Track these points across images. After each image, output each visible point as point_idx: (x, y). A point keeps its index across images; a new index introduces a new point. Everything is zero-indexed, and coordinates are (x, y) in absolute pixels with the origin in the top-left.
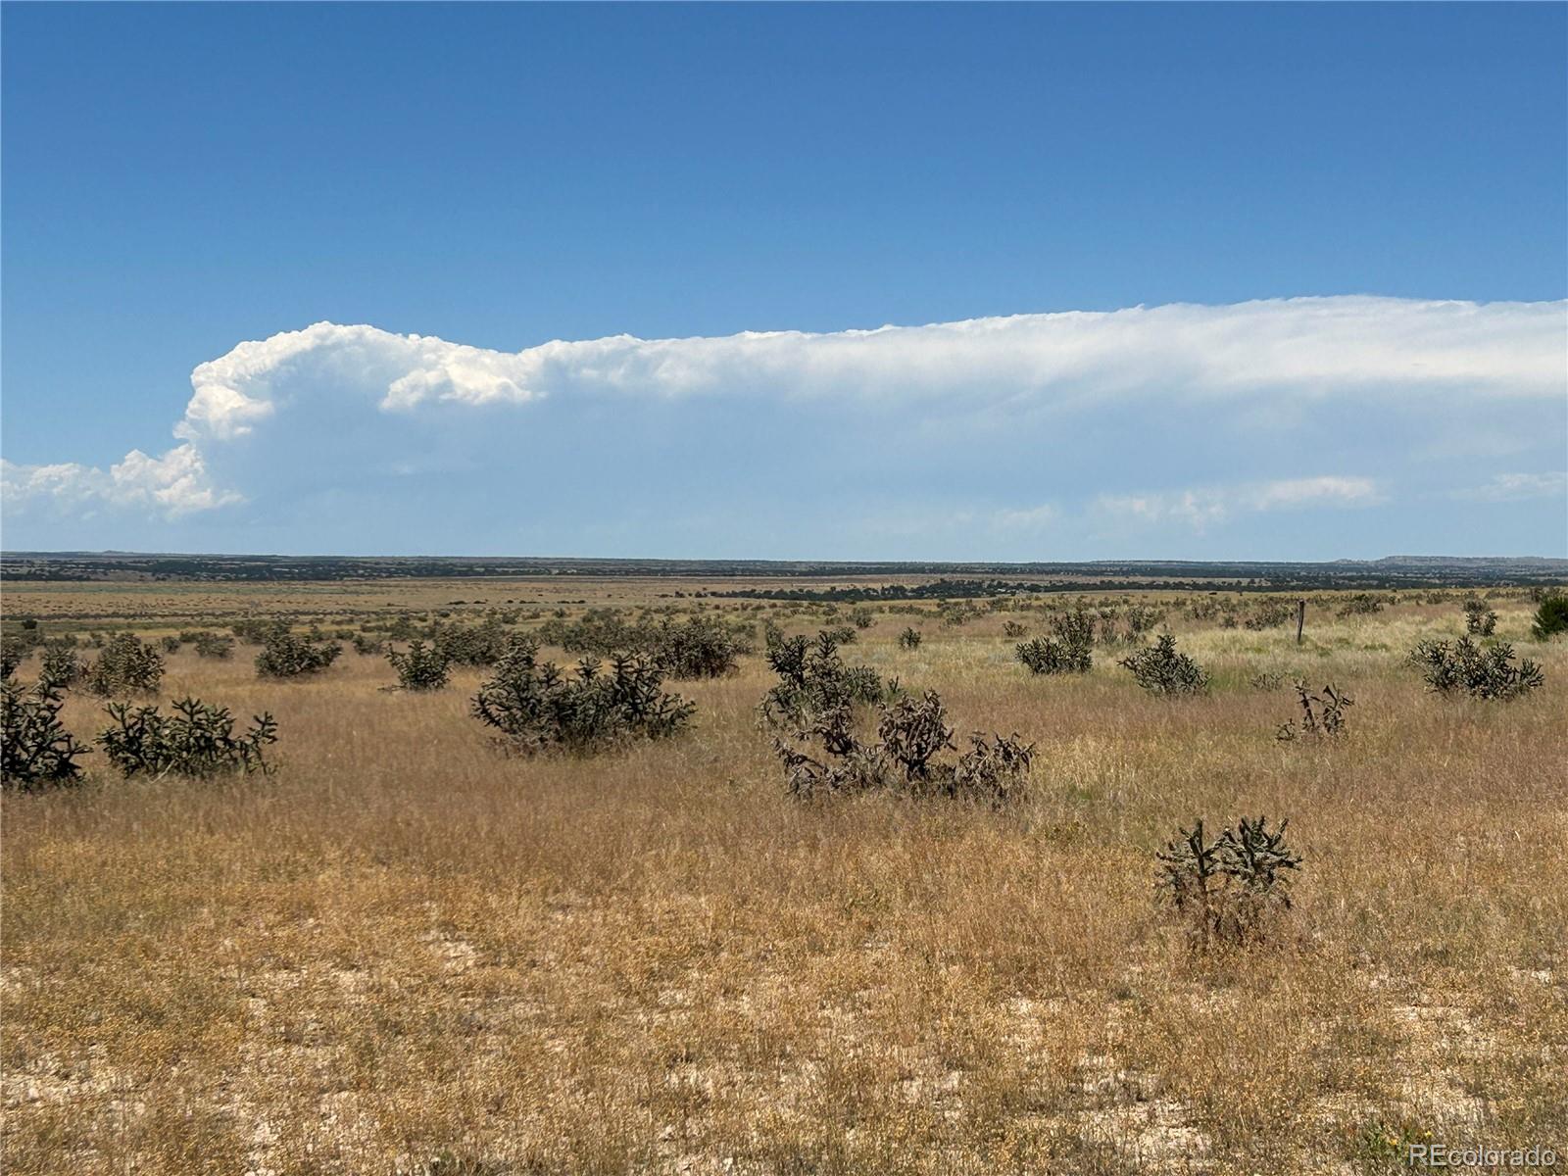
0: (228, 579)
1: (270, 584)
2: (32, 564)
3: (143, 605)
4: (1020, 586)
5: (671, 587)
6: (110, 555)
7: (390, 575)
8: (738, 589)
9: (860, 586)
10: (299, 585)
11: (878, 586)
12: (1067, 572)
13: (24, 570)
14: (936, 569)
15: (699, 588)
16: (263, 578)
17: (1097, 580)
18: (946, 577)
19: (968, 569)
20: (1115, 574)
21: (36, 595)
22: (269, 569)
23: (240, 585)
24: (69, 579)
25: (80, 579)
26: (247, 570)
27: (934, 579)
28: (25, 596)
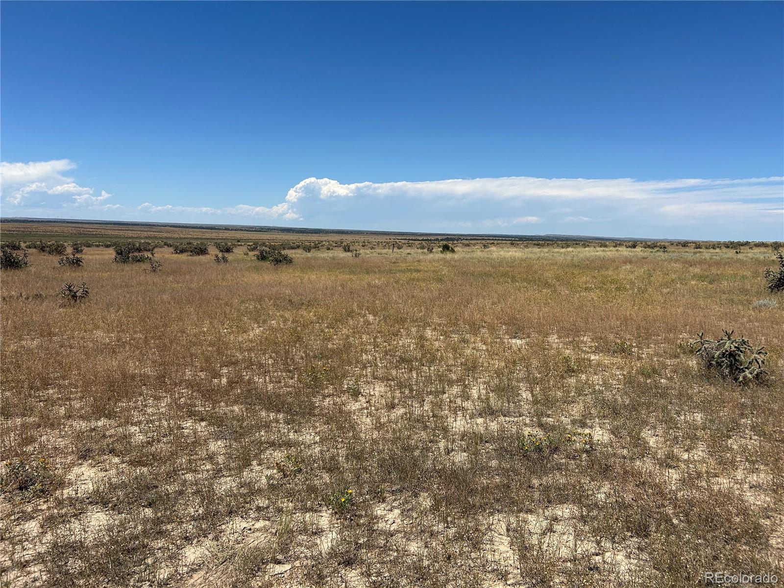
0: (296, 233)
1: (304, 234)
2: (256, 228)
3: (276, 238)
4: (464, 239)
5: (388, 237)
6: (273, 227)
7: (331, 233)
8: (403, 238)
9: (429, 238)
10: (310, 234)
11: (433, 238)
12: (476, 236)
13: (254, 229)
14: (444, 235)
15: (394, 238)
16: (304, 233)
17: (481, 238)
18: (449, 237)
19: (454, 235)
20: (486, 237)
21: (254, 235)
22: (305, 231)
23: (298, 234)
24: (263, 232)
25: (265, 232)
26: (300, 231)
27: (445, 237)
28: (252, 235)
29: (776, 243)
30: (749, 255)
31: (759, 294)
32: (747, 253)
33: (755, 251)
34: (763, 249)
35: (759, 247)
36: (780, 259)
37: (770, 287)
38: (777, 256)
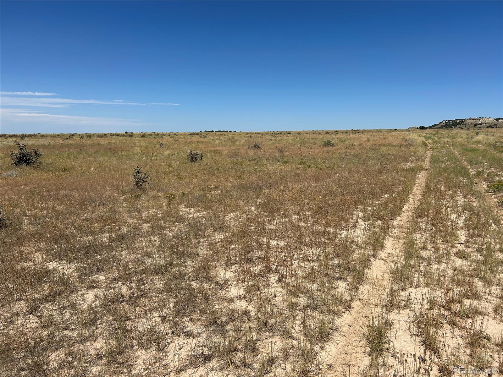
29: (23, 135)
30: (4, 143)
31: (9, 168)
32: (4, 141)
33: (9, 140)
34: (14, 139)
35: (12, 138)
36: (18, 145)
37: (15, 163)
38: (16, 143)
